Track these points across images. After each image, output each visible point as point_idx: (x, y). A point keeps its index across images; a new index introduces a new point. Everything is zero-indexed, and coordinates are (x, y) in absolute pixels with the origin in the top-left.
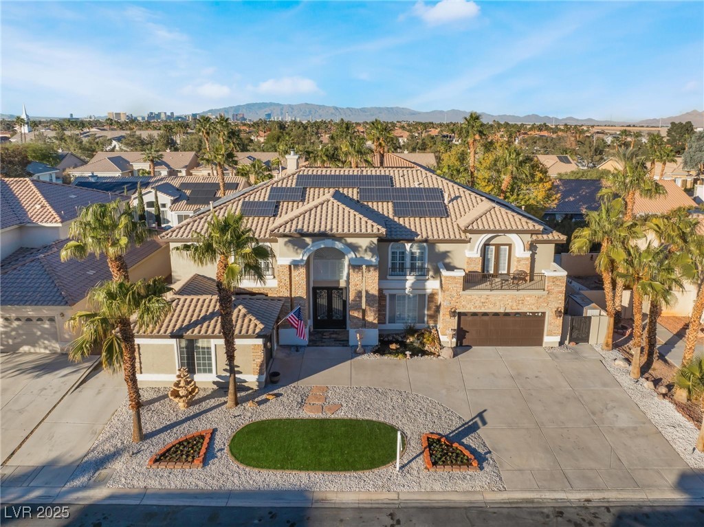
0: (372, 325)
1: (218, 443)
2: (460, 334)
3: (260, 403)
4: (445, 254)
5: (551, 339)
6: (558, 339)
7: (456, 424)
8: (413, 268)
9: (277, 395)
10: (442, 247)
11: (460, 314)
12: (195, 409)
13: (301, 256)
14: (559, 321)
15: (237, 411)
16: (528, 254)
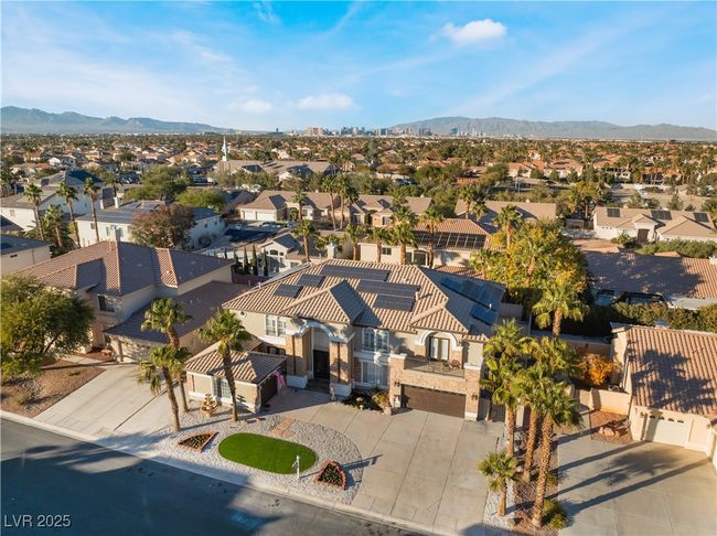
0: (344, 383)
1: (215, 441)
2: (404, 399)
3: (249, 422)
4: (402, 340)
5: (471, 415)
6: (475, 415)
7: (355, 459)
8: (379, 347)
9: (262, 419)
10: (400, 335)
11: (403, 386)
12: (214, 419)
13: (299, 330)
14: (476, 403)
15: (234, 424)
16: (460, 349)
